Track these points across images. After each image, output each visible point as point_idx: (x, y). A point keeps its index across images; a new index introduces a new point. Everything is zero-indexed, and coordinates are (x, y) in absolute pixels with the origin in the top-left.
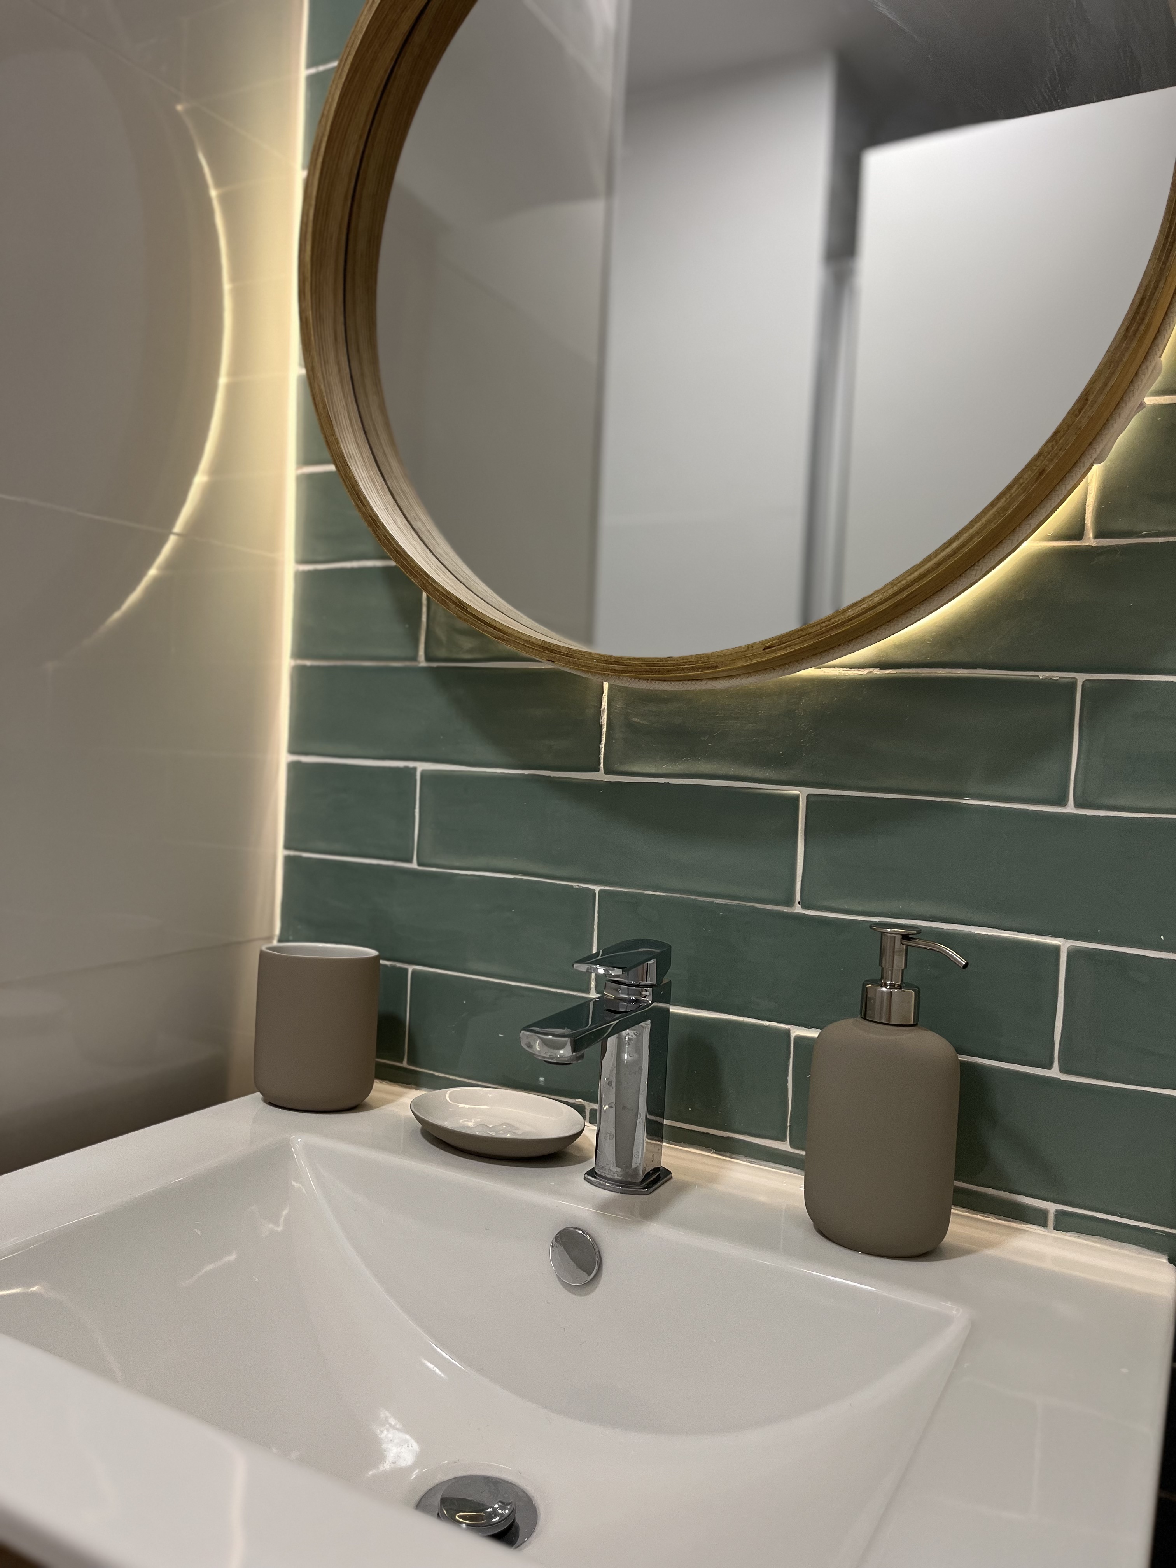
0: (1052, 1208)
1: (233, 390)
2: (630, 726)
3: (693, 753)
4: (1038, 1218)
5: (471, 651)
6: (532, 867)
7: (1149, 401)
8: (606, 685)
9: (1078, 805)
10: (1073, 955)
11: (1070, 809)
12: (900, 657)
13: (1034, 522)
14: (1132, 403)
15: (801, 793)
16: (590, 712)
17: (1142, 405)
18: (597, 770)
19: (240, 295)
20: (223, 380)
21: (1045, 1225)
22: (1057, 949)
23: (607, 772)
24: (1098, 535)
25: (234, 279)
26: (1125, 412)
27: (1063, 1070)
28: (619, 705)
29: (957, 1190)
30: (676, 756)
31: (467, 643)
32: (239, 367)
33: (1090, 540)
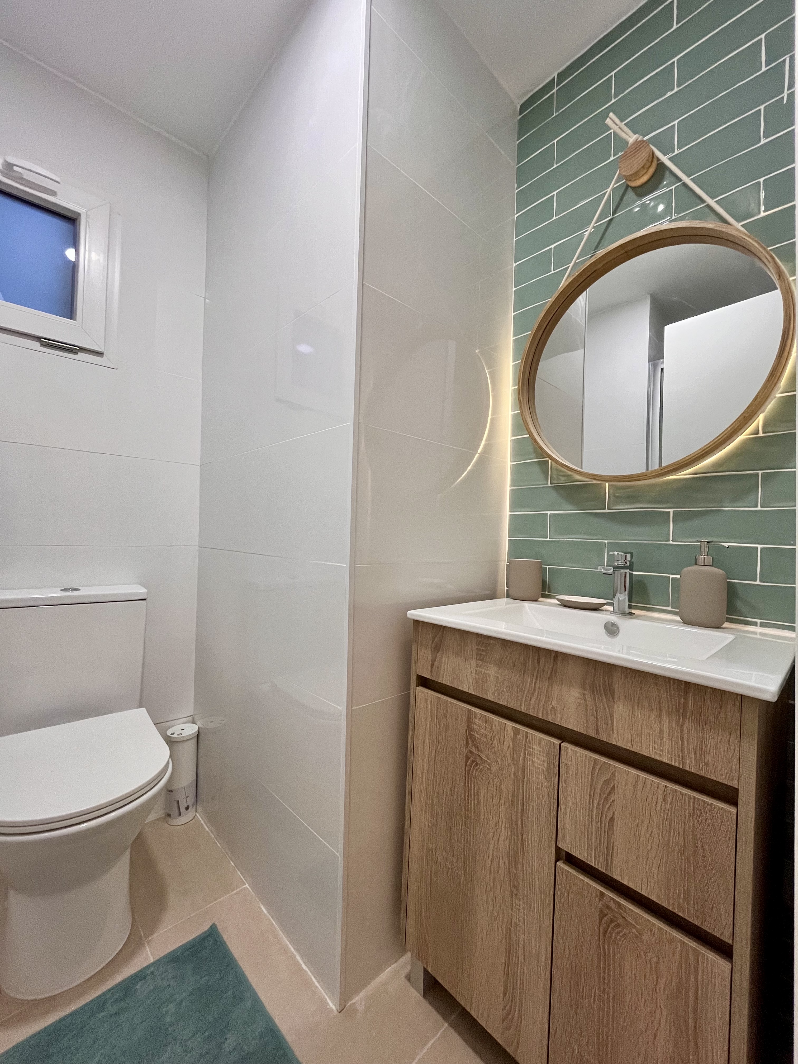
0: (759, 621)
1: (492, 420)
2: (615, 496)
3: (636, 502)
4: (755, 624)
5: (565, 480)
6: (585, 537)
7: (778, 395)
8: (607, 484)
9: (761, 507)
10: (762, 549)
11: (759, 508)
12: (701, 471)
13: (742, 431)
14: (771, 397)
15: (671, 510)
16: (602, 494)
17: (775, 397)
18: (605, 509)
19: (494, 396)
20: (490, 417)
21: (757, 626)
22: (757, 548)
23: (608, 509)
24: (764, 433)
25: (493, 391)
26: (769, 400)
27: (761, 581)
28: (611, 491)
29: (727, 618)
30: (630, 503)
31: (563, 478)
32: (494, 413)
33: (761, 434)
